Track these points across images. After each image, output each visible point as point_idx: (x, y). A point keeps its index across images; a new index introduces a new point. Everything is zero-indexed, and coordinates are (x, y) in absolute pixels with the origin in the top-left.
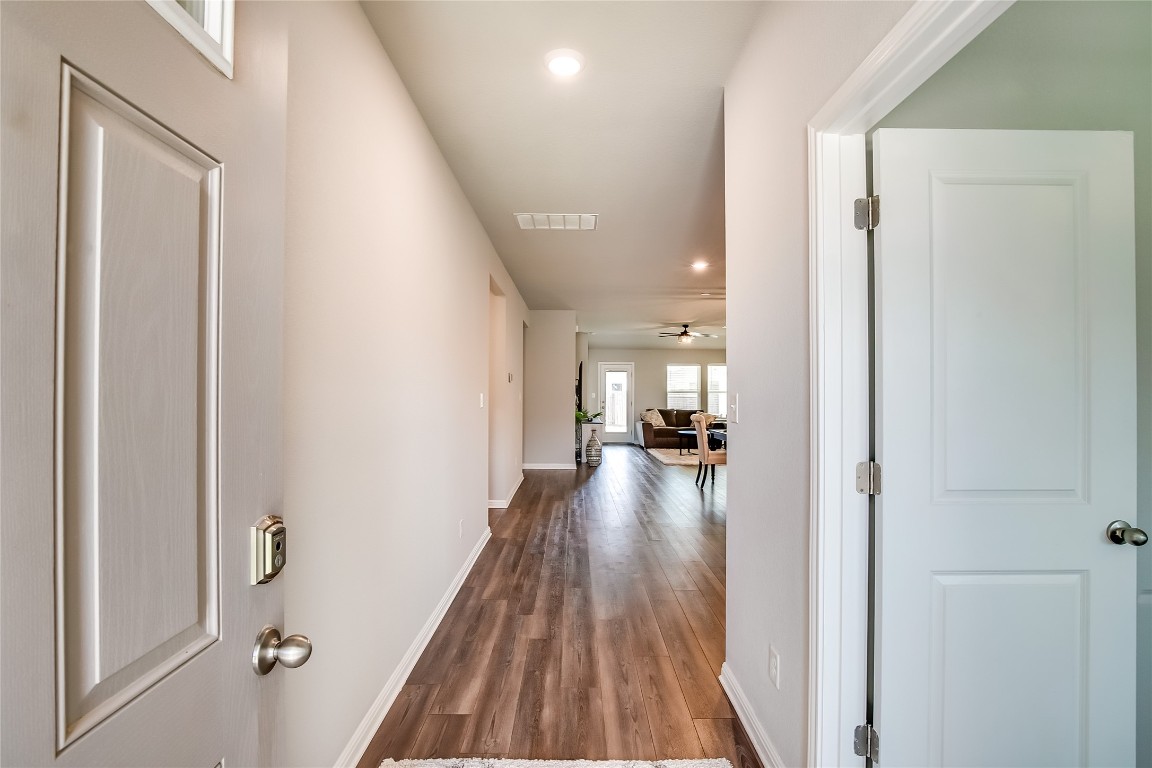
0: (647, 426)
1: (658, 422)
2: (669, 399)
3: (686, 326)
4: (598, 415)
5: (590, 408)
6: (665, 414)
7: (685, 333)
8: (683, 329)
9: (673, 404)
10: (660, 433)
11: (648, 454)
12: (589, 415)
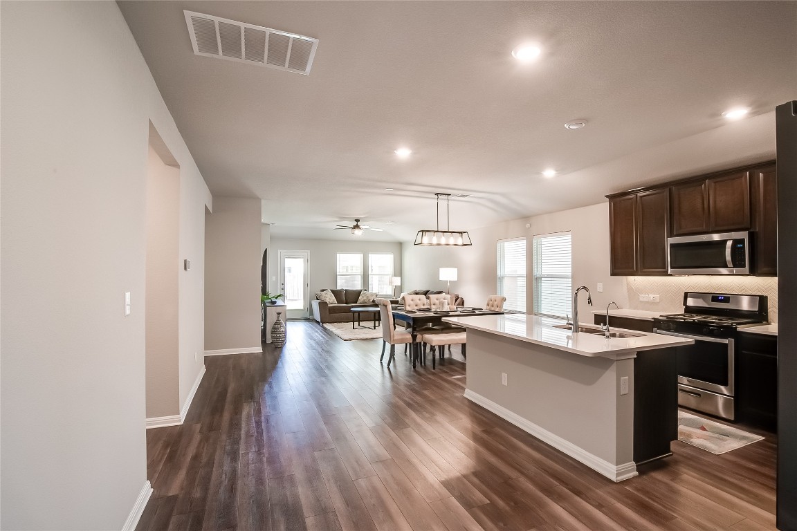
0: (323, 305)
1: (331, 299)
2: (338, 281)
3: (357, 221)
4: (280, 296)
5: (272, 291)
6: (336, 293)
7: (357, 227)
8: (355, 223)
9: (341, 285)
10: (333, 310)
11: (325, 329)
12: (271, 296)
